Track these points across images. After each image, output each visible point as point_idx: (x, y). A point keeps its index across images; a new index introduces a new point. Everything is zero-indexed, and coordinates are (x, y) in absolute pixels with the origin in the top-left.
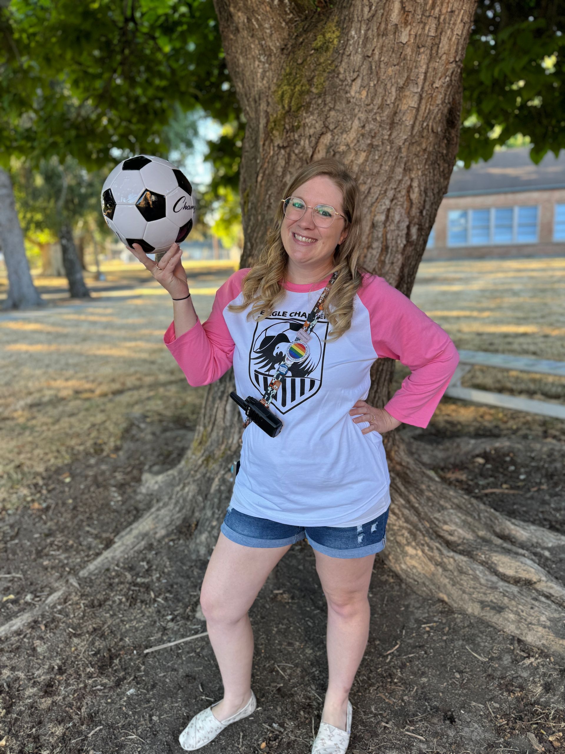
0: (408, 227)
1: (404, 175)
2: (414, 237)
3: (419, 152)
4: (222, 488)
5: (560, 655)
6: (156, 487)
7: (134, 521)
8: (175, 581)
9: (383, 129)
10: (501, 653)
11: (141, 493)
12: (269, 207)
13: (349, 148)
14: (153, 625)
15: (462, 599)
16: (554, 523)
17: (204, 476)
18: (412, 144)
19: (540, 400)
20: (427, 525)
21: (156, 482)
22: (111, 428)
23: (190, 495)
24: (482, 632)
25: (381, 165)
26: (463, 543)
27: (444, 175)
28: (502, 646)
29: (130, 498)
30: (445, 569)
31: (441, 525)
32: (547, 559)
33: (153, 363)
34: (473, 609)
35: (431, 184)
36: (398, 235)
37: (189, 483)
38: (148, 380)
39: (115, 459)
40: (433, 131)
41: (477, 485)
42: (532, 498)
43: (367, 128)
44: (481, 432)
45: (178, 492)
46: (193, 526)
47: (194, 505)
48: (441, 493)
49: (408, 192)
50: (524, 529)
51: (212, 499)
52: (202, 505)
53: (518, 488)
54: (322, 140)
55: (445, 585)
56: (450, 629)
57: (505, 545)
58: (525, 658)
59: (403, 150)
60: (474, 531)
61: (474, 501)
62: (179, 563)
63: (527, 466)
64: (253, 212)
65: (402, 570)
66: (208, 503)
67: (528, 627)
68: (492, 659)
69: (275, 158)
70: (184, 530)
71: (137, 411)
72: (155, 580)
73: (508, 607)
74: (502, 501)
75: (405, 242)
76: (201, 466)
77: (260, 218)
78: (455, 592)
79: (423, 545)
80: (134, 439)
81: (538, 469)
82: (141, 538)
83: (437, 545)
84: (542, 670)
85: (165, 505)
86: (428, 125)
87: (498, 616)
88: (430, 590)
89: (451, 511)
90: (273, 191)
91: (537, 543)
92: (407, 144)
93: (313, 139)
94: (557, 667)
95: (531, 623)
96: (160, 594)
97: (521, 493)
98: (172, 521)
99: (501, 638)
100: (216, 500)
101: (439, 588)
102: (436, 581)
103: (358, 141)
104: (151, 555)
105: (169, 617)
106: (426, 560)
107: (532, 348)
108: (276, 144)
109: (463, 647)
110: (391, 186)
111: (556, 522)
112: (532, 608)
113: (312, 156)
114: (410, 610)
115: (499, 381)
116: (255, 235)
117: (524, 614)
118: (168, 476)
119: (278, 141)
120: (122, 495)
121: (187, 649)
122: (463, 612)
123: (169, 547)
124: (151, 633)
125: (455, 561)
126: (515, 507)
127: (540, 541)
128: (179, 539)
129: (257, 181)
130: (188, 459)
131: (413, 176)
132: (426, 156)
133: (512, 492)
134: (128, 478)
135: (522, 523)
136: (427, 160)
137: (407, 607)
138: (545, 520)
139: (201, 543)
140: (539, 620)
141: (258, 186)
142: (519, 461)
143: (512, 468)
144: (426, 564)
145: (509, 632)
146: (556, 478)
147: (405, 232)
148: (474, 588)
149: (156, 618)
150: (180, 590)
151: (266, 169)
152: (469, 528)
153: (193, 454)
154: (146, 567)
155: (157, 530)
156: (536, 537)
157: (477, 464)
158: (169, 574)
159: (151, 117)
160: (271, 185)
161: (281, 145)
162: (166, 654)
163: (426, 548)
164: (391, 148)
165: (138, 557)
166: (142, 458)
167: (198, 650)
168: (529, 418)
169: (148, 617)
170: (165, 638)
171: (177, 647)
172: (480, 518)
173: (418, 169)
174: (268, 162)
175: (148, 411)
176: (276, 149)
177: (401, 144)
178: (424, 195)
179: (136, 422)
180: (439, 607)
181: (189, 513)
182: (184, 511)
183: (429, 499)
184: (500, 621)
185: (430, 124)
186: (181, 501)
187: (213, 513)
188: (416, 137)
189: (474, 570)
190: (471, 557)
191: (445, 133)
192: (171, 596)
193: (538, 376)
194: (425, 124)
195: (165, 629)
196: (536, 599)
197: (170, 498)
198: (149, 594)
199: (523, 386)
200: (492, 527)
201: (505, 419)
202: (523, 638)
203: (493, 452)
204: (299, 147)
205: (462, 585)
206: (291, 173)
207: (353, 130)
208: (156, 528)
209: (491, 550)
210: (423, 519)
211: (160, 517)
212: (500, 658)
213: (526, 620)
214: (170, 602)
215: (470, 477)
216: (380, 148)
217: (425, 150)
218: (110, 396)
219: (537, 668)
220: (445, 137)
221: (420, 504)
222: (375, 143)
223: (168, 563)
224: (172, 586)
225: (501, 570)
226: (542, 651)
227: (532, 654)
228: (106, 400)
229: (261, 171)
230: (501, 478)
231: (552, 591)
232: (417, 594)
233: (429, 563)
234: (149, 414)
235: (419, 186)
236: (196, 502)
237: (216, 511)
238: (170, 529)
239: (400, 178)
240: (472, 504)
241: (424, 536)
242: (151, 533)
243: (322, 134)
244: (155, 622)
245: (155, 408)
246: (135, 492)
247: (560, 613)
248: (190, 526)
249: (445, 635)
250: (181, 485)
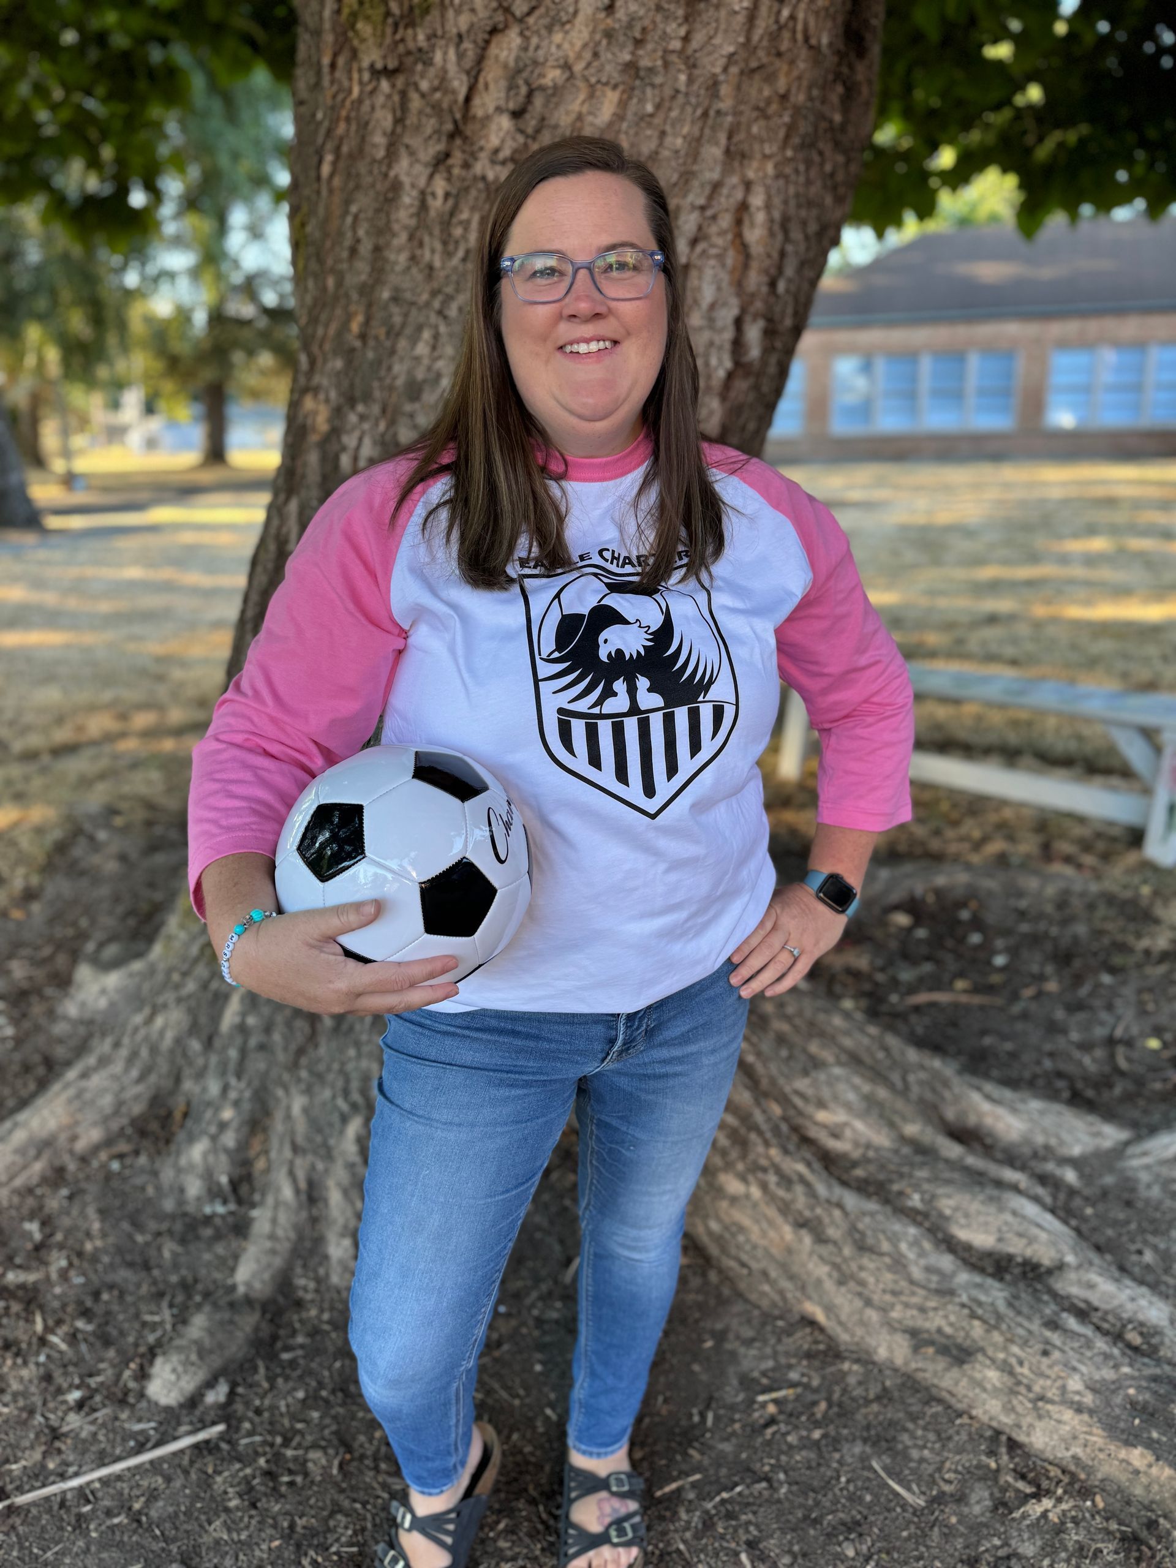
0: (739, 323)
1: (727, 169)
2: (754, 352)
3: (769, 102)
4: (251, 1021)
5: (1120, 1490)
6: (103, 1003)
7: (34, 1096)
8: (110, 1278)
9: (668, 17)
10: (963, 1482)
11: (66, 1018)
12: (353, 251)
13: (572, 77)
14: (24, 1423)
15: (863, 1323)
16: (1080, 1085)
17: (205, 986)
18: (749, 73)
19: (1029, 769)
20: (776, 1110)
21: (103, 991)
22: (25, 843)
23: (169, 1036)
24: (914, 1418)
25: (663, 134)
26: (865, 1161)
27: (835, 188)
28: (967, 1459)
29: (38, 1028)
30: (821, 1239)
31: (810, 1109)
32: (1072, 1192)
33: (160, 678)
34: (891, 1350)
35: (799, 206)
36: (711, 344)
37: (165, 1006)
38: (143, 720)
39: (19, 923)
40: (807, 39)
41: (895, 983)
42: (1025, 1016)
43: (621, 14)
44: (902, 847)
45: (136, 1030)
46: (178, 1115)
47: (180, 1061)
48: (812, 1024)
49: (739, 222)
50: (1014, 1111)
51: (225, 1048)
52: (200, 1061)
53: (990, 989)
54: (493, 50)
55: (819, 1282)
56: (830, 1406)
57: (971, 1160)
58: (1025, 1498)
59: (725, 90)
60: (892, 1125)
61: (892, 1041)
62: (126, 1226)
63: (1007, 932)
64: (314, 266)
65: (710, 1233)
66: (214, 1059)
67: (1036, 1408)
68: (939, 1500)
69: (366, 107)
70: (154, 1126)
71: (95, 799)
72: (54, 1276)
73: (982, 1350)
74: (954, 1024)
75: (728, 364)
76: (196, 961)
77: (331, 282)
78: (845, 1301)
79: (764, 1170)
80: (75, 871)
81: (1035, 940)
82: (32, 1152)
83: (801, 1168)
84: (1074, 1536)
85: (104, 1062)
86: (792, 17)
87: (955, 1372)
88: (781, 1293)
89: (837, 1071)
90: (363, 203)
91: (1047, 1147)
92: (734, 70)
93: (467, 45)
94: (1114, 1526)
95: (1042, 1398)
96: (59, 1322)
97: (999, 1001)
98: (119, 1104)
99: (964, 1436)
100: (233, 1053)
101: (803, 1288)
102: (795, 1269)
103: (596, 55)
104: (54, 1203)
105: (75, 1395)
106: (772, 1212)
107: (1009, 651)
108: (365, 64)
109: (864, 1459)
110: (690, 198)
111: (1086, 1079)
112: (1045, 1353)
113: (468, 99)
114: (728, 1346)
115: (938, 727)
116: (320, 331)
117: (1025, 1371)
118: (131, 975)
119: (372, 55)
120: (15, 1022)
121: (107, 1503)
122: (865, 1359)
123: (109, 1176)
124: (14, 1447)
125: (846, 1213)
126: (987, 1041)
127: (1053, 1142)
128: (137, 1153)
129: (318, 178)
130: (170, 938)
131: (751, 174)
132: (786, 119)
133: (977, 1000)
134: (40, 974)
135: (1008, 1094)
136: (791, 128)
137: (720, 1337)
138: (1060, 1075)
139: (191, 1167)
140: (1063, 1389)
141: (324, 192)
142: (991, 918)
143: (975, 938)
144: (771, 1223)
145: (985, 1419)
146: (1077, 963)
147: (729, 335)
148: (894, 1293)
149: (37, 1400)
150: (115, 1308)
151: (341, 139)
152: (881, 1116)
153: (182, 926)
154: (38, 1236)
155: (79, 1130)
156: (1045, 1131)
157: (893, 930)
158: (94, 1259)
159: (142, 85)
160: (358, 187)
161: (379, 65)
162: (45, 1519)
163: (772, 1179)
164: (691, 81)
165: (18, 1208)
166: (84, 923)
167: (137, 1506)
168: (1008, 813)
169: (15, 1396)
170: (51, 1465)
171: (83, 1494)
172: (907, 1087)
173: (766, 157)
174: (348, 119)
175: (123, 798)
176: (366, 76)
177: (718, 70)
178: (780, 237)
179: (88, 827)
180: (802, 1339)
181: (167, 1084)
182: (153, 1078)
183: (781, 1040)
184: (963, 1388)
185: (801, 16)
186: (144, 1053)
187: (225, 1089)
188: (761, 53)
189: (894, 1239)
190: (886, 1201)
191: (839, 64)
192: (90, 1328)
193: (1024, 715)
194: (786, 13)
195: (55, 1435)
196: (1053, 1324)
197: (117, 1045)
198: (30, 1321)
199: (991, 738)
200: (935, 1107)
201: (955, 815)
202: (1022, 1438)
203: (931, 899)
204: (432, 72)
205: (862, 1283)
206: (412, 153)
207: (581, 18)
208: (76, 1123)
209: (935, 1179)
210: (766, 1095)
211: (88, 1096)
212: (960, 1499)
213: (1029, 1388)
214: (84, 1347)
215: (879, 962)
216: (658, 80)
217: (784, 97)
218: (46, 759)
219: (1059, 1530)
220: (838, 76)
221: (759, 1054)
222: (645, 63)
223: (96, 1226)
224: (96, 1295)
225: (963, 1234)
226: (1073, 1477)
227: (1045, 1484)
228: (31, 768)
229: (329, 146)
230: (951, 964)
231: (1095, 1299)
232: (747, 1301)
233: (779, 1220)
234: (124, 806)
235: (768, 207)
236: (185, 1054)
237: (233, 1081)
238: (115, 1125)
239: (715, 175)
240: (886, 1049)
241: (767, 1144)
242: (63, 1138)
243: (494, 31)
244: (32, 1412)
245: (143, 790)
246: (51, 1014)
247: (1116, 1367)
248: (169, 1115)
249: (817, 1424)
250: (147, 1011)
